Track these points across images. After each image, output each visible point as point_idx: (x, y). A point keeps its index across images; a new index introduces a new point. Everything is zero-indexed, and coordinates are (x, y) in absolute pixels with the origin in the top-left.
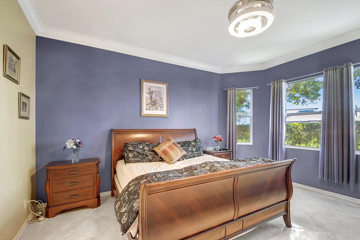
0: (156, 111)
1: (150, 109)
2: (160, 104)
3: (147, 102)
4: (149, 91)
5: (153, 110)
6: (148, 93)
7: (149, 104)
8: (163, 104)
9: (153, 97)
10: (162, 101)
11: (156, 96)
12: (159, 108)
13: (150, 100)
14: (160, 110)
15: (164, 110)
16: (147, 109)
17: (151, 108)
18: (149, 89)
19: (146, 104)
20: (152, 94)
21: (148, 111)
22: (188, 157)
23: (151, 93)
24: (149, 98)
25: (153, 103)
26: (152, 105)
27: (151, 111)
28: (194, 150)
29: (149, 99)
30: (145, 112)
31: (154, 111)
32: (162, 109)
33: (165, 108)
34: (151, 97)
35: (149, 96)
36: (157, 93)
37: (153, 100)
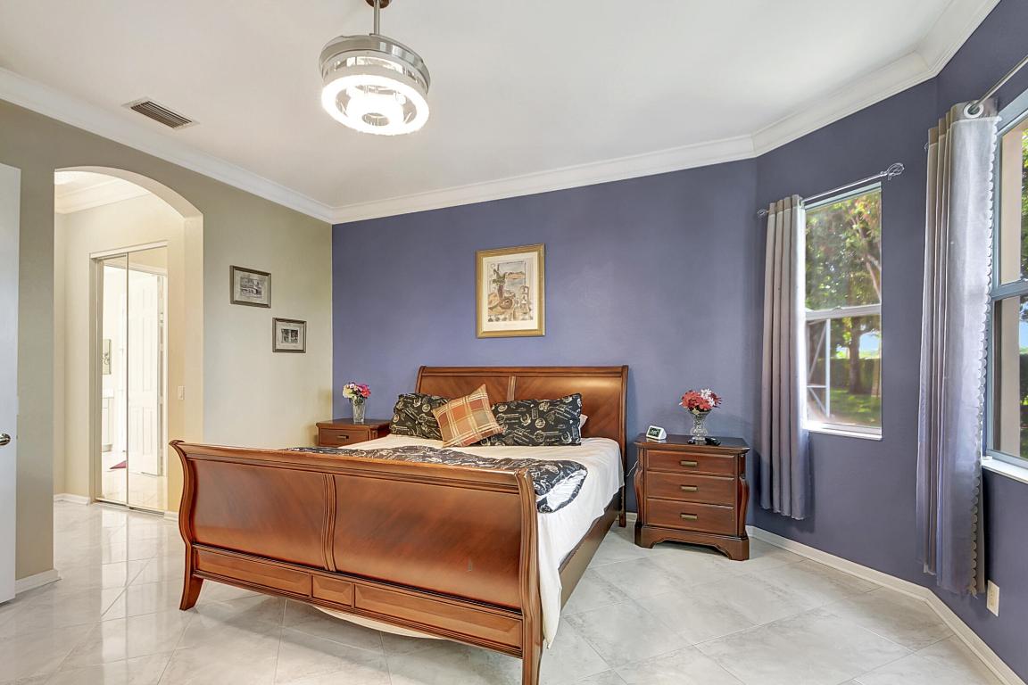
0: (513, 322)
1: (498, 320)
2: (524, 302)
3: (490, 303)
4: (495, 277)
5: (505, 319)
6: (494, 281)
7: (495, 307)
8: (529, 303)
9: (505, 288)
10: (528, 294)
11: (513, 284)
12: (519, 314)
13: (498, 298)
14: (523, 319)
15: (532, 318)
16: (490, 320)
17: (502, 317)
18: (495, 271)
19: (490, 308)
20: (503, 282)
21: (495, 323)
22: (511, 441)
23: (500, 280)
24: (496, 291)
25: (506, 304)
26: (502, 308)
27: (501, 323)
28: (539, 424)
29: (496, 296)
30: (487, 326)
31: (507, 322)
32: (527, 317)
33: (535, 313)
34: (500, 290)
35: (495, 287)
36: (516, 276)
37: (506, 295)
